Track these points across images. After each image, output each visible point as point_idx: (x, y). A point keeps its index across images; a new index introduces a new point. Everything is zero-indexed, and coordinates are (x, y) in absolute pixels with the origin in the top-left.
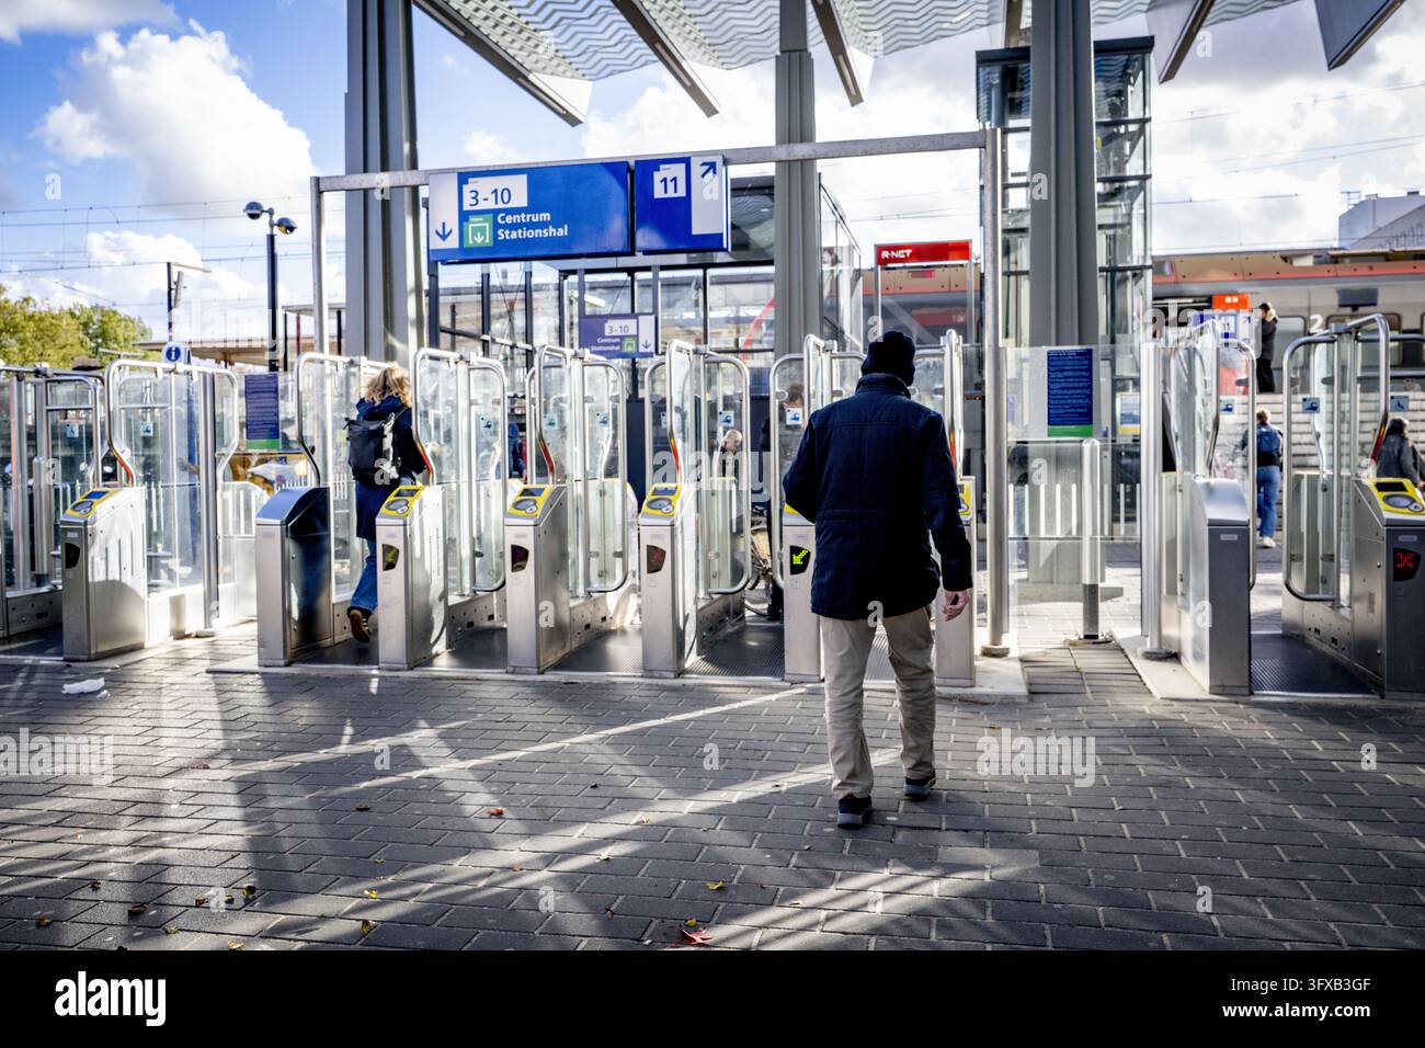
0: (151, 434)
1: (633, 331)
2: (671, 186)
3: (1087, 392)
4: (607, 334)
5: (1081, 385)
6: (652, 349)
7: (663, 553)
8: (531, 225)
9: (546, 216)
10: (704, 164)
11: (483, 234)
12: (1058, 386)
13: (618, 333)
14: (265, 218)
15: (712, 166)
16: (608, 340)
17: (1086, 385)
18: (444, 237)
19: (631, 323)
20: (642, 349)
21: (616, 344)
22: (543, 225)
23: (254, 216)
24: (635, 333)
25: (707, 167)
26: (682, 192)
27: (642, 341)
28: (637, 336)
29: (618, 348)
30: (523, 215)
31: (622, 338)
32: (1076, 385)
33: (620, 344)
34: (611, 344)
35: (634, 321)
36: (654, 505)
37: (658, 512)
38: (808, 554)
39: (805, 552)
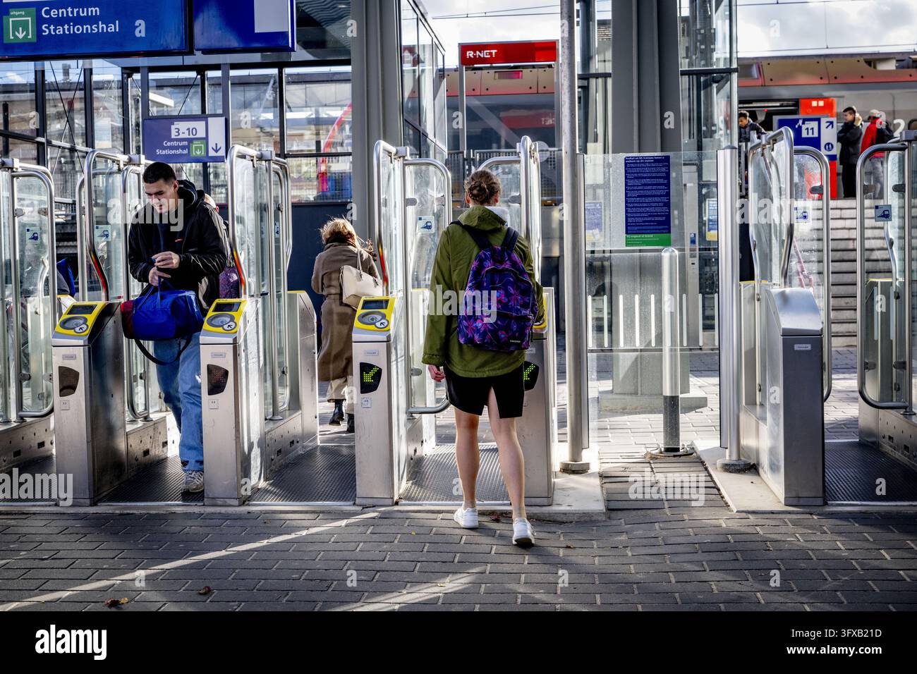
1: (201, 134)
3: (665, 199)
4: (173, 137)
5: (658, 193)
6: (222, 153)
7: (226, 372)
12: (636, 194)
13: (186, 136)
16: (175, 144)
17: (663, 192)
19: (200, 126)
20: (212, 153)
21: (183, 148)
24: (204, 136)
27: (211, 144)
28: (206, 139)
29: (185, 152)
31: (190, 141)
32: (655, 193)
33: (188, 147)
34: (177, 148)
35: (204, 122)
36: (215, 322)
37: (220, 329)
38: (380, 371)
39: (375, 370)
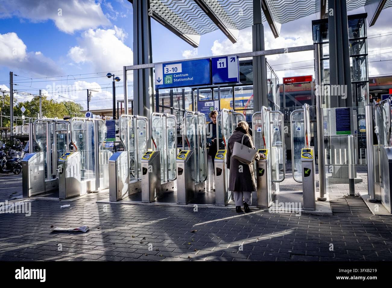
0: (82, 137)
1: (213, 105)
2: (222, 65)
3: (349, 121)
4: (205, 106)
5: (347, 119)
7: (221, 170)
8: (183, 77)
9: (187, 75)
10: (231, 58)
11: (170, 80)
12: (339, 119)
13: (208, 106)
14: (112, 77)
15: (234, 58)
16: (206, 108)
17: (348, 119)
18: (159, 81)
19: (212, 103)
21: (208, 109)
22: (186, 77)
23: (109, 77)
25: (232, 59)
26: (225, 66)
27: (215, 108)
29: (208, 110)
30: (181, 75)
31: (210, 107)
32: (345, 119)
33: (209, 109)
34: (207, 109)
35: (213, 102)
36: (218, 156)
37: (220, 158)
38: (264, 170)
39: (263, 170)
